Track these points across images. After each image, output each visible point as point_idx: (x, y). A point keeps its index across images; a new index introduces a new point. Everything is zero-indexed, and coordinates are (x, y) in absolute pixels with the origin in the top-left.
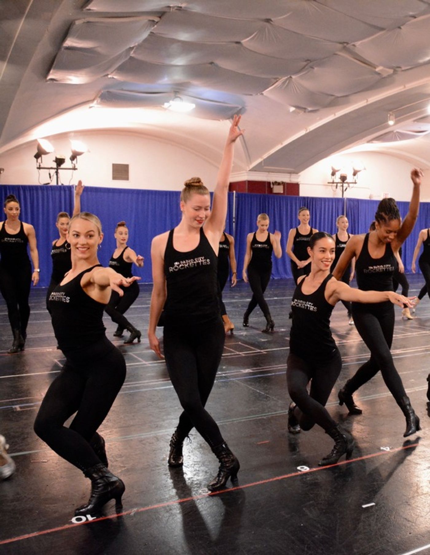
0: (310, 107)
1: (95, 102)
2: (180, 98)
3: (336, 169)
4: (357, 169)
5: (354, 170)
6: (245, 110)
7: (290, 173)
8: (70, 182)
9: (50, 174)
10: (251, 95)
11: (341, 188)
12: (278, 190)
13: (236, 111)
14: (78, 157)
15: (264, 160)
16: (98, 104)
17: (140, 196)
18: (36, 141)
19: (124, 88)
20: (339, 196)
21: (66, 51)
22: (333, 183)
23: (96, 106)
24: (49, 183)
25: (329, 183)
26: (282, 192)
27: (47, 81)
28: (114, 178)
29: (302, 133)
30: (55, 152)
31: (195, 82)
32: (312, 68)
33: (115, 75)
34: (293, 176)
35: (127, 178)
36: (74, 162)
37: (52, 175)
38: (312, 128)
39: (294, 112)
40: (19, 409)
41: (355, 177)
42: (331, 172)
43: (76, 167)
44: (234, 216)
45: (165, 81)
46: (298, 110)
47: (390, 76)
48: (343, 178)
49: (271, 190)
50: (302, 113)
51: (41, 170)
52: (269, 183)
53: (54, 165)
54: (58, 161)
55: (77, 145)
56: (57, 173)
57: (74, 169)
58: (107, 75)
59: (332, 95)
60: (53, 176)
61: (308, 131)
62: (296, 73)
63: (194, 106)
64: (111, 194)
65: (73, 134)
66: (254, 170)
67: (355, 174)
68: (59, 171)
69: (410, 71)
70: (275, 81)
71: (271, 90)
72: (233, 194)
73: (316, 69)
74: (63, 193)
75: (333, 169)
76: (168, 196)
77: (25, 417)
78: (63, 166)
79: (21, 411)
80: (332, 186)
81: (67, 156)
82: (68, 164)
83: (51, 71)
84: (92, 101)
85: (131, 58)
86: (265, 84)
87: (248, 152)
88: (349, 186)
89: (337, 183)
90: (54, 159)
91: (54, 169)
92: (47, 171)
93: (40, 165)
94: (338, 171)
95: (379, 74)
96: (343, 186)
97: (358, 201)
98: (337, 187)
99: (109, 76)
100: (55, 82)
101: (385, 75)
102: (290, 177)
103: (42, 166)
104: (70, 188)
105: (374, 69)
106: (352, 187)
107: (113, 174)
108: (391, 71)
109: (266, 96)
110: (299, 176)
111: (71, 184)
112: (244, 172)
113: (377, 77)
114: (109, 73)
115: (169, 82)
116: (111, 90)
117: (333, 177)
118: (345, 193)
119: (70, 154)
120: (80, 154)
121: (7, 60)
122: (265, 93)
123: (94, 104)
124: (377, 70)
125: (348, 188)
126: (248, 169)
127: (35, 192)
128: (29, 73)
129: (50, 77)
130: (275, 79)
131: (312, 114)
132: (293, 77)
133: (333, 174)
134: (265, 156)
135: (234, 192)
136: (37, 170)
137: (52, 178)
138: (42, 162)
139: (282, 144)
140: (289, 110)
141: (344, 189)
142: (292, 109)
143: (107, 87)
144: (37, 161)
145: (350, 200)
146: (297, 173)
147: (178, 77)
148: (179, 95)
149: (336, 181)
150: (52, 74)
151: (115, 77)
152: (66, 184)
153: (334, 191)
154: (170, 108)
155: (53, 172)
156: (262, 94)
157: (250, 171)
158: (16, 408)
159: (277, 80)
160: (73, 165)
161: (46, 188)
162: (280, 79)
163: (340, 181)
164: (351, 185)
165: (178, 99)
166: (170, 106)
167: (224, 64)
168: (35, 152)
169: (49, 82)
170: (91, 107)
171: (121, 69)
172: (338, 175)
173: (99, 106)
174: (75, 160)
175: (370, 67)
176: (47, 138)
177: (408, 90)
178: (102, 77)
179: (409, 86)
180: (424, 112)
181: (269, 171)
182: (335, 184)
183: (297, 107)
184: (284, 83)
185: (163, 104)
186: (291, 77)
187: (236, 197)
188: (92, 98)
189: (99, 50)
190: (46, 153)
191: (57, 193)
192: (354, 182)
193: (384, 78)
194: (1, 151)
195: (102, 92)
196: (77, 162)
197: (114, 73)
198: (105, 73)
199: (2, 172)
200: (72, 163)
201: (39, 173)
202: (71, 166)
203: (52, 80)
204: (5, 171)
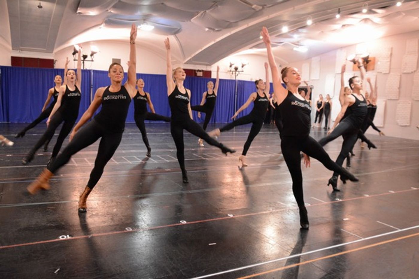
0: (217, 28)
2: (146, 23)
3: (232, 63)
4: (244, 64)
5: (242, 64)
6: (182, 30)
7: (207, 65)
8: (90, 68)
10: (184, 21)
11: (235, 74)
12: (200, 74)
13: (176, 30)
14: (95, 55)
15: (193, 58)
16: (104, 26)
18: (73, 46)
19: (117, 18)
20: (234, 79)
22: (230, 71)
25: (228, 71)
26: (202, 75)
27: (77, 14)
29: (213, 43)
31: (154, 14)
32: (217, 6)
33: (112, 10)
34: (208, 67)
36: (92, 57)
38: (218, 40)
39: (208, 31)
41: (243, 68)
42: (229, 65)
43: (93, 60)
45: (139, 14)
46: (210, 30)
47: (260, 10)
48: (236, 69)
49: (196, 74)
50: (212, 31)
52: (195, 71)
54: (84, 57)
55: (94, 48)
56: (83, 63)
57: (92, 61)
58: (108, 10)
59: (229, 22)
61: (216, 42)
62: (209, 9)
63: (153, 27)
65: (92, 42)
66: (187, 63)
67: (243, 66)
68: (85, 62)
69: (271, 8)
70: (197, 13)
71: (195, 18)
73: (219, 7)
74: (86, 73)
75: (230, 63)
78: (86, 59)
80: (230, 73)
82: (89, 58)
83: (79, 9)
84: (101, 24)
86: (192, 16)
87: (184, 53)
88: (239, 73)
89: (233, 71)
94: (233, 65)
95: (254, 9)
96: (236, 73)
97: (244, 81)
98: (232, 73)
99: (109, 11)
100: (81, 14)
101: (257, 10)
102: (207, 67)
104: (90, 71)
105: (251, 6)
106: (241, 74)
108: (261, 8)
109: (192, 22)
110: (212, 67)
111: (90, 69)
112: (182, 64)
113: (253, 11)
115: (141, 14)
116: (110, 19)
117: (231, 68)
118: (237, 77)
119: (90, 53)
120: (95, 53)
122: (192, 20)
123: (102, 26)
124: (254, 6)
125: (239, 75)
126: (184, 62)
128: (67, 9)
129: (78, 11)
130: (197, 12)
131: (218, 32)
132: (207, 11)
133: (231, 66)
134: (193, 55)
139: (201, 49)
140: (205, 31)
141: (237, 74)
142: (207, 29)
143: (108, 17)
144: (74, 57)
145: (239, 81)
146: (210, 65)
147: (145, 11)
148: (145, 21)
149: (232, 70)
150: (79, 10)
151: (112, 11)
152: (88, 69)
153: (231, 76)
156: (190, 21)
157: (185, 63)
159: (198, 13)
162: (199, 13)
163: (234, 70)
164: (240, 73)
165: (146, 24)
166: (141, 27)
167: (169, 4)
168: (73, 51)
170: (100, 28)
171: (115, 7)
172: (233, 67)
173: (104, 27)
175: (248, 5)
177: (272, 18)
178: (105, 11)
179: (272, 16)
180: (280, 31)
181: (195, 64)
182: (231, 72)
183: (209, 28)
184: (202, 15)
186: (205, 12)
188: (101, 22)
192: (242, 70)
193: (257, 12)
194: (55, 51)
195: (106, 19)
196: (94, 57)
197: (111, 9)
198: (106, 9)
199: (56, 62)
200: (91, 58)
201: (75, 63)
202: (91, 59)
203: (80, 13)
204: (58, 61)
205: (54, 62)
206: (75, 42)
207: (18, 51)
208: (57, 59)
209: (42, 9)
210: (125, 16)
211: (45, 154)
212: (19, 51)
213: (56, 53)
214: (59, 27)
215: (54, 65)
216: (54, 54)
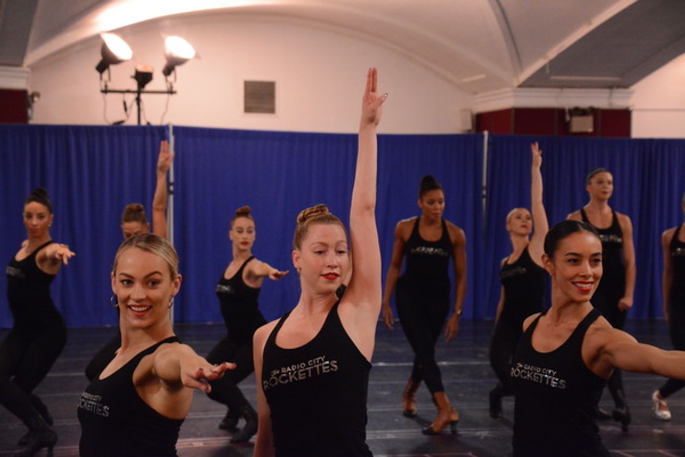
7: (611, 87)
8: (162, 119)
9: (125, 103)
12: (583, 125)
14: (178, 69)
15: (552, 62)
17: (296, 145)
18: (98, 37)
24: (122, 122)
26: (590, 130)
28: (248, 109)
30: (134, 59)
34: (618, 93)
35: (271, 110)
36: (171, 78)
37: (128, 105)
43: (174, 89)
44: (484, 183)
49: (567, 126)
51: (110, 95)
52: (561, 112)
53: (133, 85)
54: (140, 76)
55: (176, 44)
56: (138, 100)
57: (171, 92)
60: (131, 106)
64: (240, 142)
65: (168, 23)
66: (528, 84)
68: (143, 96)
72: (483, 137)
74: (148, 140)
78: (149, 87)
81: (157, 67)
82: (158, 82)
87: (515, 46)
90: (133, 73)
91: (133, 92)
92: (120, 97)
93: (106, 86)
102: (610, 97)
103: (111, 87)
104: (162, 130)
107: (246, 102)
110: (631, 93)
111: (164, 123)
112: (508, 89)
119: (162, 64)
120: (180, 62)
126: (516, 84)
127: (97, 138)
134: (553, 54)
135: (486, 133)
136: (101, 95)
137: (129, 110)
138: (110, 79)
139: (590, 24)
144: (101, 78)
146: (626, 86)
152: (156, 122)
155: (131, 98)
157: (520, 86)
160: (169, 85)
161: (118, 129)
168: (98, 59)
174: (173, 74)
176: (120, 32)
181: (562, 86)
187: (489, 144)
190: (116, 61)
191: (139, 141)
194: (32, 57)
196: (175, 78)
199: (36, 99)
200: (167, 81)
201: (105, 101)
202: (164, 87)
204: (42, 97)
205: (30, 99)
206: (105, 23)
208: (36, 89)
213: (34, 67)
215: (29, 112)
216: (28, 70)
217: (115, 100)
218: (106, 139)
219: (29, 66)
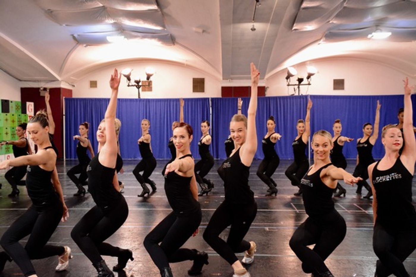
1: (322, 40)
2: (380, 30)
8: (306, 93)
9: (294, 89)
14: (312, 77)
16: (323, 41)
17: (352, 100)
18: (287, 68)
19: (341, 28)
21: (304, 10)
23: (323, 43)
24: (293, 95)
27: (292, 31)
28: (335, 88)
30: (298, 74)
31: (391, 16)
33: (334, 21)
35: (343, 89)
36: (309, 80)
37: (296, 89)
40: (268, 230)
43: (311, 83)
45: (369, 19)
51: (290, 87)
53: (297, 83)
54: (299, 80)
55: (311, 69)
56: (299, 87)
57: (309, 84)
58: (329, 21)
60: (297, 89)
64: (332, 99)
65: (308, 62)
68: (300, 86)
74: (302, 99)
76: (371, 99)
77: (270, 235)
78: (302, 83)
79: (270, 231)
81: (305, 77)
82: (305, 81)
83: (295, 25)
84: (320, 40)
85: (345, 8)
90: (297, 79)
91: (297, 85)
92: (293, 87)
100: (297, 31)
103: (290, 84)
104: (306, 97)
107: (334, 86)
111: (307, 94)
114: (330, 20)
115: (372, 20)
116: (332, 31)
119: (307, 75)
120: (312, 75)
121: (270, 22)
123: (321, 42)
127: (286, 100)
128: (282, 28)
129: (294, 28)
136: (287, 87)
137: (296, 91)
138: (290, 81)
143: (329, 29)
144: (287, 81)
147: (378, 14)
151: (334, 22)
152: (304, 94)
154: (372, 38)
155: (296, 87)
158: (266, 229)
160: (308, 82)
161: (292, 97)
165: (379, 30)
168: (286, 75)
169: (293, 32)
170: (319, 44)
171: (338, 16)
173: (324, 42)
174: (310, 79)
176: (293, 66)
178: (326, 23)
185: (367, 35)
188: (320, 38)
189: (323, 6)
190: (292, 76)
191: (299, 100)
194: (267, 76)
195: (326, 33)
196: (311, 80)
197: (333, 19)
198: (328, 21)
199: (268, 89)
200: (308, 81)
201: (288, 88)
202: (307, 83)
203: (295, 30)
204: (270, 88)
205: (266, 89)
206: (289, 64)
207: (228, 80)
208: (268, 86)
209: (256, 31)
210: (351, 24)
211: (261, 196)
212: (230, 81)
213: (267, 79)
214: (272, 49)
215: (266, 93)
216: (266, 80)
217: (292, 88)
218: (288, 100)
219: (266, 79)
